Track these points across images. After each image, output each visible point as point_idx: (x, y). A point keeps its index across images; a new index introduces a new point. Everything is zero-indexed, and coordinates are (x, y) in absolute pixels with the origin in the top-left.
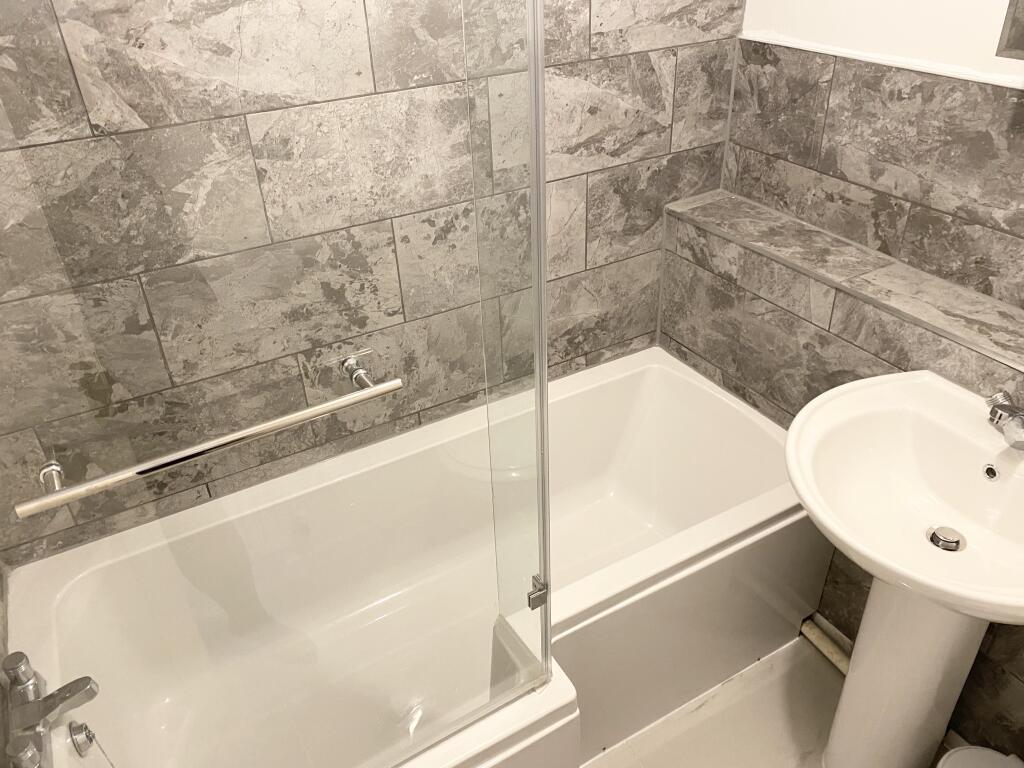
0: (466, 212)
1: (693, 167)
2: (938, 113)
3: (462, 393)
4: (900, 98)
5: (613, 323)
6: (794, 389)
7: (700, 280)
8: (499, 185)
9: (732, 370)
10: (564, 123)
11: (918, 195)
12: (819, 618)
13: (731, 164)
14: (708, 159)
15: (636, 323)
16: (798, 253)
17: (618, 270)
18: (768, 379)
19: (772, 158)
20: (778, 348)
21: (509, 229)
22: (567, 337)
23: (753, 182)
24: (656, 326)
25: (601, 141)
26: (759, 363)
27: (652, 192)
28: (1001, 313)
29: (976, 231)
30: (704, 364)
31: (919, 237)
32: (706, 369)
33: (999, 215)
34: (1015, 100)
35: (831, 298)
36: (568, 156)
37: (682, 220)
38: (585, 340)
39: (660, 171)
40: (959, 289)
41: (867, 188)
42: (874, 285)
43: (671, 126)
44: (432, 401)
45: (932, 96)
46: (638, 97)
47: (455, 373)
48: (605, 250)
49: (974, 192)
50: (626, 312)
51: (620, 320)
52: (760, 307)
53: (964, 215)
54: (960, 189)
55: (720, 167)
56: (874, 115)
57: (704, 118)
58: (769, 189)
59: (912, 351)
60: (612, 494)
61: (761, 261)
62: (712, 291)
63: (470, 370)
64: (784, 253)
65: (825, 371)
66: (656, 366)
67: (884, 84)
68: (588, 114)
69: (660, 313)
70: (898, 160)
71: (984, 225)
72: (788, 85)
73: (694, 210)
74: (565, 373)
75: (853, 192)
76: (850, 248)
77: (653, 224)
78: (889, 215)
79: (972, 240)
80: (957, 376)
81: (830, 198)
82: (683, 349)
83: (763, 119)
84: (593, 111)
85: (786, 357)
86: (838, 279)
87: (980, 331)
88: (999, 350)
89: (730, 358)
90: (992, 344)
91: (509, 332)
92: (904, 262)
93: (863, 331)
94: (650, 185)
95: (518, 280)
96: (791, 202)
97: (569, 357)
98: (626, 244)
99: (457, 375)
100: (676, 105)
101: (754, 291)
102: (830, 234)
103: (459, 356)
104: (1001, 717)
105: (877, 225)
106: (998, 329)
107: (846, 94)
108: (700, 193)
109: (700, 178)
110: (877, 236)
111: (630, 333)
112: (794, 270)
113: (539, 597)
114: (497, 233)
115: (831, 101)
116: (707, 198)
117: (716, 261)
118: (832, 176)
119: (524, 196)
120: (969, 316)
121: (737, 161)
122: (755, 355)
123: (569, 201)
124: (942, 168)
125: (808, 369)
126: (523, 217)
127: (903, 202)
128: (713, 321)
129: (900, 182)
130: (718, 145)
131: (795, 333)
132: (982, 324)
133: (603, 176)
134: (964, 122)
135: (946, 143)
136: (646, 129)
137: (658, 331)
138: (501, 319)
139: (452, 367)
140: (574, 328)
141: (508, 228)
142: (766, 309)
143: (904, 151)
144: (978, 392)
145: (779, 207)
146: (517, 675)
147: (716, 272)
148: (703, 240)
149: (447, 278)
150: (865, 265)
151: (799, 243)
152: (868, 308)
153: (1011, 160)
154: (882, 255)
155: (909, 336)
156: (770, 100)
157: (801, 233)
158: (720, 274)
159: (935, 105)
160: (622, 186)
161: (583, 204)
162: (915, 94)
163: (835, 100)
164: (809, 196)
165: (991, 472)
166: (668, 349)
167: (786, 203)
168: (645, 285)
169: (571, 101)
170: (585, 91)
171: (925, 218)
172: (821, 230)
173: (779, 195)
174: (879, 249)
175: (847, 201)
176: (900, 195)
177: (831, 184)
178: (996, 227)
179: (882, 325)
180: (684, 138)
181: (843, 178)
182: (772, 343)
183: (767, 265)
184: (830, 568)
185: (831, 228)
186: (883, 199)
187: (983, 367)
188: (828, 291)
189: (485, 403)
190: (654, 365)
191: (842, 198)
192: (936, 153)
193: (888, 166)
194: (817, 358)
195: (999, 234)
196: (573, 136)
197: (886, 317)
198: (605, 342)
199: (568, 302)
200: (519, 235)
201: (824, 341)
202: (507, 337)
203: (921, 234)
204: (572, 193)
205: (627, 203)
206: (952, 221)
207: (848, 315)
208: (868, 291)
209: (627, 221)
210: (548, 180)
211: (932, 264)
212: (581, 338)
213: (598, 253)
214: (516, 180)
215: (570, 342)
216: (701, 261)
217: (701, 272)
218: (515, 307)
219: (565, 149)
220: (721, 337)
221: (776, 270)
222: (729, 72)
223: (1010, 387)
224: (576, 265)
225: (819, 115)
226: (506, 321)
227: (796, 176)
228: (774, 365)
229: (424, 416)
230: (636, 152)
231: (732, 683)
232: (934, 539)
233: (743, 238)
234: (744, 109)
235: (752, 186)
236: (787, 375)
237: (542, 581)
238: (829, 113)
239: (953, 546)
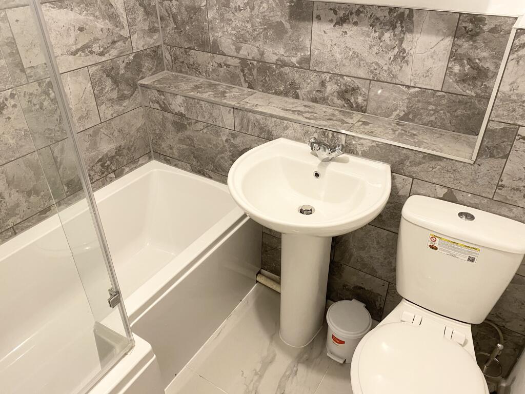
0: (12, 96)
1: (148, 60)
2: (258, 15)
3: (40, 209)
4: (240, 10)
5: (125, 151)
6: (226, 164)
7: (167, 118)
8: (31, 77)
9: (195, 163)
10: (65, 37)
11: (259, 57)
12: (263, 271)
13: (167, 57)
14: (155, 54)
15: (139, 149)
16: (212, 95)
17: (120, 121)
18: (213, 162)
19: (187, 50)
20: (214, 145)
21: (46, 103)
22: (100, 163)
23: (181, 64)
24: (150, 149)
25: (91, 47)
26: (206, 155)
27: (129, 75)
28: (305, 106)
29: (286, 70)
30: (180, 163)
31: (264, 78)
32: (182, 165)
33: (294, 60)
34: (289, 4)
35: (232, 114)
36: (72, 56)
37: (149, 88)
38: (111, 163)
39: (130, 63)
40: (286, 99)
41: (236, 57)
42: (249, 103)
43: (130, 37)
44: (20, 218)
45: (254, 7)
46: (107, 21)
47: (32, 197)
48: (110, 110)
49: (282, 51)
50: (131, 144)
51: (129, 150)
52: (200, 126)
53: (280, 63)
54: (276, 51)
55: (162, 59)
56: (231, 20)
57: (147, 32)
58: (190, 66)
59: (273, 130)
60: (148, 244)
61: (195, 102)
62: (175, 123)
63: (42, 193)
64: (205, 96)
65: (238, 151)
66: (155, 170)
67: (231, 4)
68: (79, 32)
69: (150, 142)
70: (246, 41)
71: (289, 66)
72: (186, 10)
73: (154, 82)
74: (104, 185)
75: (230, 61)
76: (236, 89)
77: (134, 93)
78: (249, 69)
79: (286, 74)
80: (294, 137)
81: (220, 66)
82: (167, 158)
83: (178, 30)
84: (81, 29)
85: (219, 149)
86: (234, 103)
87: (299, 114)
88: (308, 121)
89: (192, 156)
90: (304, 118)
91: (62, 166)
92: (260, 91)
93: (250, 127)
94: (126, 71)
95: (59, 133)
96: (202, 71)
97: (104, 175)
98: (121, 105)
99: (33, 198)
100: (130, 25)
101: (195, 118)
102: (224, 84)
103: (32, 187)
104: (345, 286)
105: (244, 75)
106: (306, 112)
107: (215, 11)
108: (155, 74)
109: (153, 65)
110: (246, 81)
111: (137, 156)
112: (212, 103)
113: (115, 299)
114: (38, 106)
115: (209, 16)
116: (159, 76)
117: (172, 107)
118: (218, 54)
119: (50, 83)
120: (292, 109)
121: (171, 55)
122: (204, 152)
123: (80, 83)
124: (266, 42)
125: (230, 152)
126: (52, 96)
127: (253, 62)
128: (179, 139)
129: (250, 52)
130: (158, 47)
131: (220, 135)
132: (299, 111)
133: (97, 67)
134: (271, 18)
135: (265, 29)
136: (116, 39)
137: (152, 152)
138: (55, 159)
139: (29, 194)
140: (103, 157)
141: (44, 103)
142: (203, 126)
143: (248, 36)
144: (304, 142)
145: (197, 75)
146: (114, 350)
147: (174, 112)
148: (163, 97)
149: (9, 139)
150: (244, 95)
151: (210, 90)
152: (250, 114)
153: (293, 33)
154: (250, 90)
155: (270, 123)
156: (179, 19)
157: (211, 85)
158: (176, 114)
159: (256, 11)
160: (110, 71)
161: (89, 85)
162: (246, 7)
163: (211, 15)
164: (210, 67)
165: (317, 175)
166: (159, 160)
167: (199, 72)
168: (138, 127)
169: (66, 24)
170: (73, 17)
171: (264, 68)
172: (220, 83)
173: (195, 68)
174: (248, 87)
175: (228, 66)
176: (251, 58)
177: (219, 59)
178: (294, 66)
179: (257, 121)
180: (139, 43)
181: (224, 54)
182: (211, 143)
183: (198, 103)
184: (262, 246)
185: (224, 81)
186: (243, 61)
187: (303, 129)
188: (230, 110)
189: (56, 213)
190: (154, 169)
191: (225, 65)
192: (262, 35)
193: (243, 45)
194: (233, 145)
195: (296, 69)
196: (73, 45)
197: (258, 117)
198: (123, 163)
199: (95, 143)
200: (53, 106)
201: (234, 136)
202: (61, 169)
203: (264, 76)
204: (80, 78)
205: (116, 82)
206: (276, 67)
207: (242, 120)
208: (248, 106)
209: (118, 92)
210: (61, 72)
211: (271, 90)
212: (108, 163)
213: (106, 112)
214: (42, 73)
215: (102, 166)
216: (165, 108)
217: (166, 114)
218: (62, 150)
219: (70, 53)
220: (185, 147)
221: (203, 105)
222: (154, 6)
223: (316, 135)
224: (95, 120)
225: (205, 24)
226: (59, 160)
227: (201, 57)
228: (214, 154)
229: (18, 229)
230: (114, 53)
231: (232, 316)
232: (302, 211)
233: (183, 91)
234: (167, 26)
235: (181, 66)
236: (222, 158)
237: (115, 290)
238: (209, 22)
239: (310, 212)
